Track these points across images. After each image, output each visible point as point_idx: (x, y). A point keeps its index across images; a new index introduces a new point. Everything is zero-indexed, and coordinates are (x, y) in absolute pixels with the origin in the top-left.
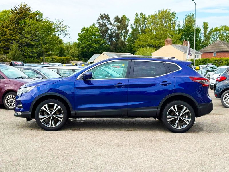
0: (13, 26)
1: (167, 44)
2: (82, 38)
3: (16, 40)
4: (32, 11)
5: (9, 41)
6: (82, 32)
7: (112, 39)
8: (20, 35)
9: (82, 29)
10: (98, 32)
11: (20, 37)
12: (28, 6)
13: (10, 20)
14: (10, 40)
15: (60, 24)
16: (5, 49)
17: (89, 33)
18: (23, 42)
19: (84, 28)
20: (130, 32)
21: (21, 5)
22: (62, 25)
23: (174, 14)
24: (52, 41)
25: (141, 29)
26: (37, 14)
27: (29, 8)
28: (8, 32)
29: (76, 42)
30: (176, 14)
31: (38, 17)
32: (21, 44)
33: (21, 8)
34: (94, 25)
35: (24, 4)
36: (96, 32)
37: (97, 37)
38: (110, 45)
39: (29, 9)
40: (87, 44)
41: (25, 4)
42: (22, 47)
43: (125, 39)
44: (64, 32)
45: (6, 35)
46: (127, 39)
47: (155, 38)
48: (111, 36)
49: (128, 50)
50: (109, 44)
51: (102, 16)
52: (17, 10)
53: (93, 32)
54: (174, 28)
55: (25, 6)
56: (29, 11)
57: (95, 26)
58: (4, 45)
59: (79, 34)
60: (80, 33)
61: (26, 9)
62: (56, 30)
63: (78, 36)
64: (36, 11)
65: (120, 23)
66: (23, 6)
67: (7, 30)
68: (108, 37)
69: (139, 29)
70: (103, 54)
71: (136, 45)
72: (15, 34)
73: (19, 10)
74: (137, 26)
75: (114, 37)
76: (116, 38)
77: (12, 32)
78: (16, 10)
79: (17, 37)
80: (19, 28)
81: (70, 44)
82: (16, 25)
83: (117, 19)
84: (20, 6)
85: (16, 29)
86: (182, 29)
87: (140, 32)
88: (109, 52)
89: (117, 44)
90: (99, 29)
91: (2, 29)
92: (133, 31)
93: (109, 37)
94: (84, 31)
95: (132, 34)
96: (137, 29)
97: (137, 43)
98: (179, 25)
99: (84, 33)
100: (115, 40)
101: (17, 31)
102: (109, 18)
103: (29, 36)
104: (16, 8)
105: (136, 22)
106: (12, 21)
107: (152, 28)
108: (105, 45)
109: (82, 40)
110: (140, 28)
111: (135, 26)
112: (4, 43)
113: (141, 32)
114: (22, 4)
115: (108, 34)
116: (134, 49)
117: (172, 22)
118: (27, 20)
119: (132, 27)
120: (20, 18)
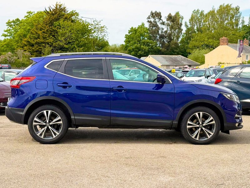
0: (46, 28)
1: (222, 44)
2: (129, 39)
3: (50, 44)
4: (68, 11)
5: (42, 45)
6: (129, 33)
7: (164, 40)
8: (53, 37)
9: (130, 30)
10: (147, 33)
11: (54, 40)
12: (64, 6)
13: (44, 22)
14: (44, 43)
15: (97, 24)
16: (38, 54)
17: (138, 34)
18: (57, 45)
19: (132, 28)
20: (184, 31)
21: (57, 5)
22: (100, 25)
23: (237, 9)
24: (88, 44)
25: (197, 28)
26: (73, 14)
27: (65, 8)
28: (41, 34)
29: (122, 45)
30: (240, 9)
31: (73, 18)
32: (55, 47)
33: (56, 8)
34: (143, 24)
35: (59, 4)
36: (145, 32)
37: (146, 38)
38: (161, 47)
39: (64, 10)
40: (136, 47)
41: (61, 4)
42: (55, 51)
43: (178, 39)
44: (101, 33)
45: (39, 38)
46: (180, 39)
47: (213, 37)
48: (162, 37)
49: (181, 52)
50: (159, 46)
51: (152, 14)
52: (52, 10)
53: (142, 33)
54: (237, 25)
55: (60, 6)
56: (65, 11)
57: (143, 26)
58: (37, 48)
59: (126, 35)
60: (128, 34)
61: (61, 9)
62: (93, 31)
63: (125, 37)
64: (71, 11)
65: (173, 21)
66: (58, 6)
67: (40, 32)
68: (158, 38)
69: (195, 28)
70: (148, 57)
71: (190, 46)
72: (49, 36)
73: (54, 10)
74: (192, 25)
75: (166, 37)
76: (167, 39)
77: (46, 34)
78: (50, 11)
79: (51, 40)
80: (53, 30)
81: (116, 47)
82: (49, 27)
83: (170, 18)
84: (55, 6)
85: (50, 31)
86: (247, 26)
87: (196, 31)
88: (160, 55)
89: (169, 46)
90: (149, 29)
91: (35, 32)
92: (188, 30)
93: (160, 38)
94: (131, 31)
95: (186, 33)
96: (192, 27)
97: (192, 43)
98: (243, 22)
99: (132, 34)
100: (167, 41)
101: (51, 34)
102: (161, 17)
103: (63, 38)
104: (50, 8)
105: (192, 19)
106: (46, 22)
107: (210, 26)
108: (155, 46)
109: (129, 42)
110: (196, 26)
111: (190, 25)
112: (37, 47)
113: (198, 30)
114: (58, 3)
115: (159, 35)
116: (188, 51)
117: (234, 18)
118: (61, 21)
119: (186, 26)
120: (54, 19)
